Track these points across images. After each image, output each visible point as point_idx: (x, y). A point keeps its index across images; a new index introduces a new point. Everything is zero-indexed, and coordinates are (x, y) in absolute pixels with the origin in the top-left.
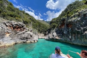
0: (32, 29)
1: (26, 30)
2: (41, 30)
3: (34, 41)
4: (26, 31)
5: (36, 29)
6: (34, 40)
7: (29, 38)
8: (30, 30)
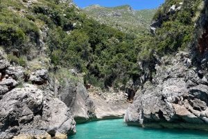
0: (42, 72)
1: (11, 80)
2: (104, 69)
3: (52, 133)
4: (11, 87)
5: (78, 67)
6: (51, 128)
7: (23, 122)
8: (32, 78)
